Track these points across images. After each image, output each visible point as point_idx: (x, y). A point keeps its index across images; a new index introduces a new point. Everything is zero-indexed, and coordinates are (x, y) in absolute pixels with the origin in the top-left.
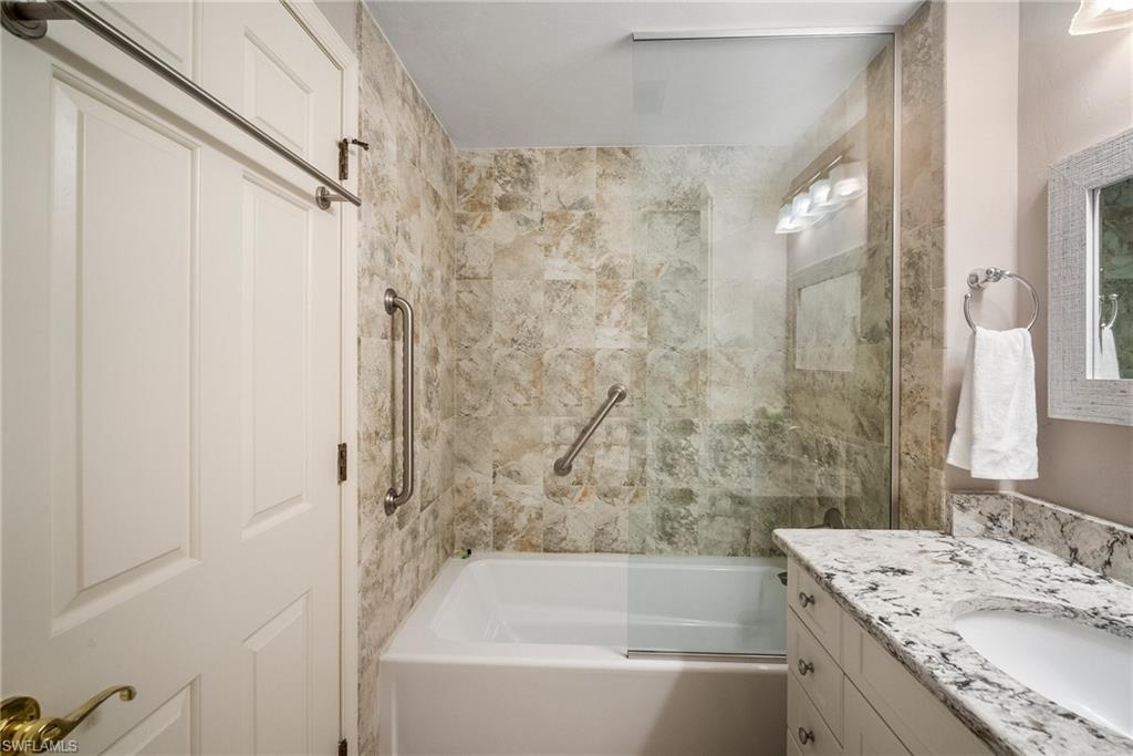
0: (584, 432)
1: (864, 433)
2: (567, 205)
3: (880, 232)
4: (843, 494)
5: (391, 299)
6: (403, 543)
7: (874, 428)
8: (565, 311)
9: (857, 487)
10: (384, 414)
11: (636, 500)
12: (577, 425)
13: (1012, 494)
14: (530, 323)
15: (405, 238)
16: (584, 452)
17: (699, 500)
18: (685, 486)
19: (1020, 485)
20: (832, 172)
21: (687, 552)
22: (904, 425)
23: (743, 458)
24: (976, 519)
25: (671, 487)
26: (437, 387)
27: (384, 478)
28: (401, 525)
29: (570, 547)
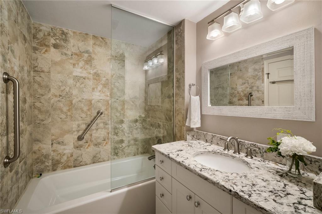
0: (89, 126)
1: (167, 120)
2: (82, 51)
3: (171, 73)
4: (162, 135)
5: (6, 77)
6: (12, 178)
7: (169, 119)
8: (81, 86)
9: (166, 133)
10: (3, 125)
11: (106, 145)
12: (86, 124)
13: (196, 130)
14: (67, 89)
15: (12, 52)
16: (89, 132)
17: (125, 142)
18: (121, 138)
19: (197, 128)
20: (158, 56)
21: (122, 157)
22: (176, 117)
23: (137, 129)
24: (191, 137)
25: (117, 139)
26: (26, 113)
27: (3, 152)
28: (11, 171)
29: (84, 164)
